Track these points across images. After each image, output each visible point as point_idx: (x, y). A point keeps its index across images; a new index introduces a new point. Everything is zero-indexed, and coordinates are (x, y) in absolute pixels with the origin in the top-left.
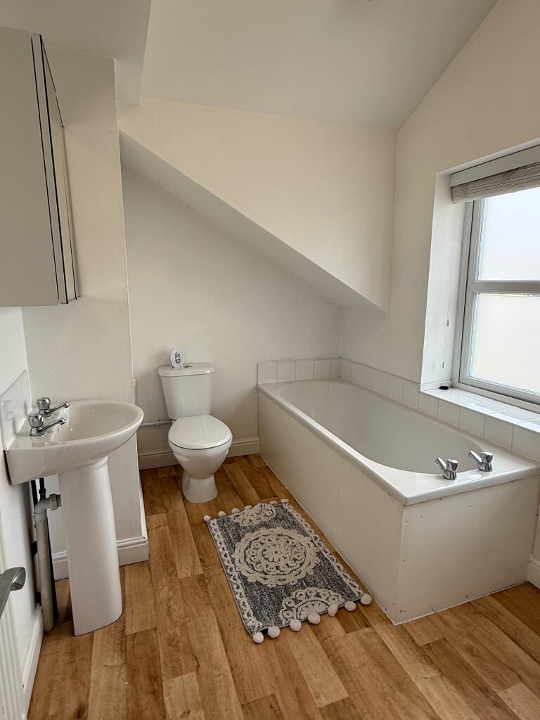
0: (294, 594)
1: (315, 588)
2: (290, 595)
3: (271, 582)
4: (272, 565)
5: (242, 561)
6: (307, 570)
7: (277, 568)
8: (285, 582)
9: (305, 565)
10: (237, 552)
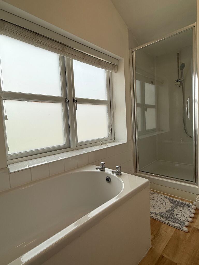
10: (165, 198)
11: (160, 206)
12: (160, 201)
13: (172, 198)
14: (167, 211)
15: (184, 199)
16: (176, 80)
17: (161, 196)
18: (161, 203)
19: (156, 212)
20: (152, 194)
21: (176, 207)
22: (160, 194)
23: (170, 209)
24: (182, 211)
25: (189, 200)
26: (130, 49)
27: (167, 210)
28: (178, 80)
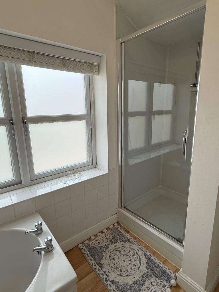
0: (109, 241)
1: (101, 246)
2: (110, 240)
3: (119, 244)
4: (122, 252)
5: (137, 251)
6: (106, 254)
7: (120, 252)
8: (113, 245)
9: (108, 257)
10: (143, 255)
11: (130, 270)
12: (135, 259)
13: (152, 257)
14: (134, 282)
15: (169, 261)
16: (191, 84)
17: (140, 250)
18: (134, 265)
19: (119, 282)
20: (131, 244)
21: (151, 276)
22: (140, 247)
23: (140, 279)
24: (156, 286)
25: (174, 265)
26: (117, 39)
27: (136, 280)
28: (194, 84)
